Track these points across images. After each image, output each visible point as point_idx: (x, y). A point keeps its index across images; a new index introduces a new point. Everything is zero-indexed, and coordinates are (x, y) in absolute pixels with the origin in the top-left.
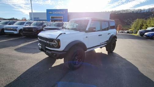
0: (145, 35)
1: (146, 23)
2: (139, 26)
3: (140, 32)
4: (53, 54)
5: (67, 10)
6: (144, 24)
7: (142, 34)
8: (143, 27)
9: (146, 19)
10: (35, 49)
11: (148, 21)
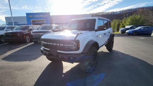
0: (127, 33)
1: (121, 22)
2: (117, 26)
3: (121, 30)
4: (70, 58)
5: (49, 13)
6: (120, 24)
7: (123, 32)
8: (120, 26)
9: (121, 19)
10: (28, 55)
11: (123, 21)
